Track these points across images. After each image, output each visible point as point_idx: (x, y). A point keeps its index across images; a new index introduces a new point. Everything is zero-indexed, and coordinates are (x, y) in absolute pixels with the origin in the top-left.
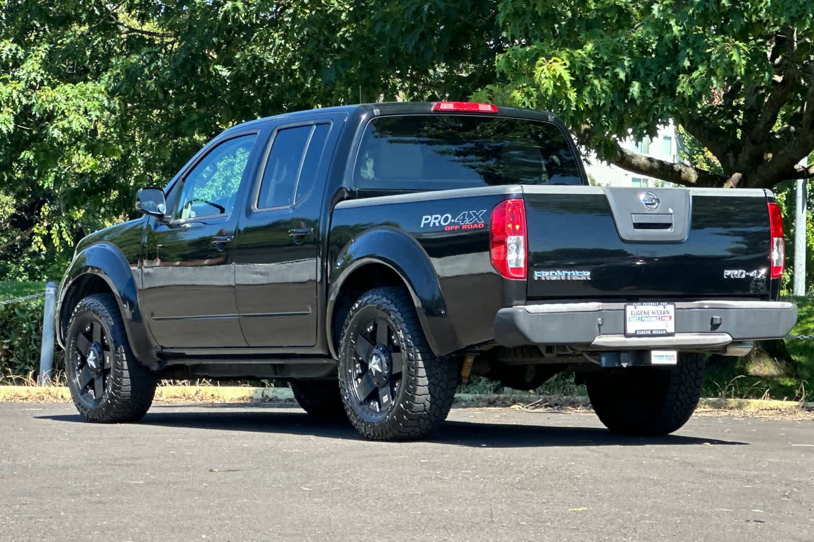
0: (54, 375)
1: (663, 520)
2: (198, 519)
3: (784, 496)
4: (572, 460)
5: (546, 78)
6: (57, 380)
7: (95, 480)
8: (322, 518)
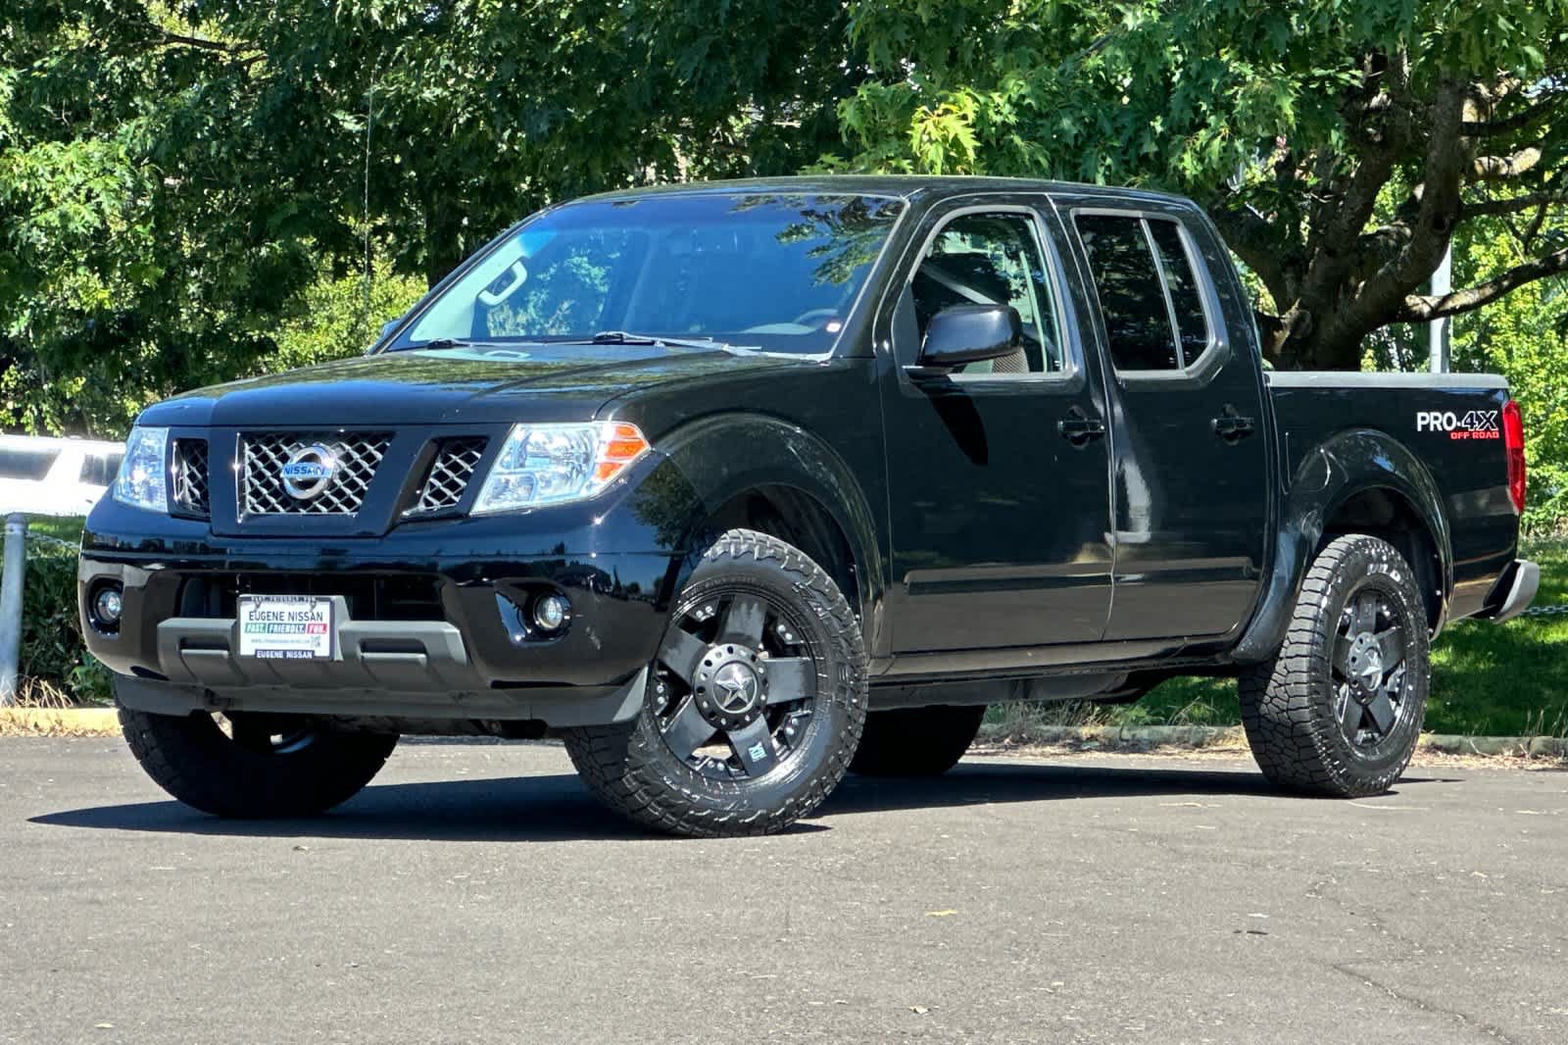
0: (22, 686)
1: (1088, 930)
2: (267, 929)
3: (1310, 892)
4: (945, 832)
5: (931, 141)
6: (27, 695)
7: (87, 864)
8: (488, 926)
